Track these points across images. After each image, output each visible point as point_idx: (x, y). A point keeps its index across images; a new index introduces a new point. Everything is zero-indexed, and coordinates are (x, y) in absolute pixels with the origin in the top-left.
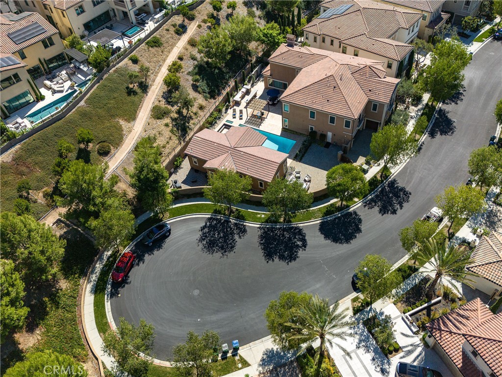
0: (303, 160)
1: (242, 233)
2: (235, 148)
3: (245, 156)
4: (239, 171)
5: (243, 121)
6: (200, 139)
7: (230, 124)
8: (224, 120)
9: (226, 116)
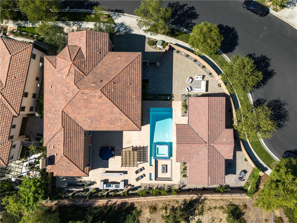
2: (207, 142)
3: (211, 129)
4: (224, 127)
5: (146, 165)
6: (209, 178)
7: (153, 175)
8: (151, 183)
9: (145, 184)
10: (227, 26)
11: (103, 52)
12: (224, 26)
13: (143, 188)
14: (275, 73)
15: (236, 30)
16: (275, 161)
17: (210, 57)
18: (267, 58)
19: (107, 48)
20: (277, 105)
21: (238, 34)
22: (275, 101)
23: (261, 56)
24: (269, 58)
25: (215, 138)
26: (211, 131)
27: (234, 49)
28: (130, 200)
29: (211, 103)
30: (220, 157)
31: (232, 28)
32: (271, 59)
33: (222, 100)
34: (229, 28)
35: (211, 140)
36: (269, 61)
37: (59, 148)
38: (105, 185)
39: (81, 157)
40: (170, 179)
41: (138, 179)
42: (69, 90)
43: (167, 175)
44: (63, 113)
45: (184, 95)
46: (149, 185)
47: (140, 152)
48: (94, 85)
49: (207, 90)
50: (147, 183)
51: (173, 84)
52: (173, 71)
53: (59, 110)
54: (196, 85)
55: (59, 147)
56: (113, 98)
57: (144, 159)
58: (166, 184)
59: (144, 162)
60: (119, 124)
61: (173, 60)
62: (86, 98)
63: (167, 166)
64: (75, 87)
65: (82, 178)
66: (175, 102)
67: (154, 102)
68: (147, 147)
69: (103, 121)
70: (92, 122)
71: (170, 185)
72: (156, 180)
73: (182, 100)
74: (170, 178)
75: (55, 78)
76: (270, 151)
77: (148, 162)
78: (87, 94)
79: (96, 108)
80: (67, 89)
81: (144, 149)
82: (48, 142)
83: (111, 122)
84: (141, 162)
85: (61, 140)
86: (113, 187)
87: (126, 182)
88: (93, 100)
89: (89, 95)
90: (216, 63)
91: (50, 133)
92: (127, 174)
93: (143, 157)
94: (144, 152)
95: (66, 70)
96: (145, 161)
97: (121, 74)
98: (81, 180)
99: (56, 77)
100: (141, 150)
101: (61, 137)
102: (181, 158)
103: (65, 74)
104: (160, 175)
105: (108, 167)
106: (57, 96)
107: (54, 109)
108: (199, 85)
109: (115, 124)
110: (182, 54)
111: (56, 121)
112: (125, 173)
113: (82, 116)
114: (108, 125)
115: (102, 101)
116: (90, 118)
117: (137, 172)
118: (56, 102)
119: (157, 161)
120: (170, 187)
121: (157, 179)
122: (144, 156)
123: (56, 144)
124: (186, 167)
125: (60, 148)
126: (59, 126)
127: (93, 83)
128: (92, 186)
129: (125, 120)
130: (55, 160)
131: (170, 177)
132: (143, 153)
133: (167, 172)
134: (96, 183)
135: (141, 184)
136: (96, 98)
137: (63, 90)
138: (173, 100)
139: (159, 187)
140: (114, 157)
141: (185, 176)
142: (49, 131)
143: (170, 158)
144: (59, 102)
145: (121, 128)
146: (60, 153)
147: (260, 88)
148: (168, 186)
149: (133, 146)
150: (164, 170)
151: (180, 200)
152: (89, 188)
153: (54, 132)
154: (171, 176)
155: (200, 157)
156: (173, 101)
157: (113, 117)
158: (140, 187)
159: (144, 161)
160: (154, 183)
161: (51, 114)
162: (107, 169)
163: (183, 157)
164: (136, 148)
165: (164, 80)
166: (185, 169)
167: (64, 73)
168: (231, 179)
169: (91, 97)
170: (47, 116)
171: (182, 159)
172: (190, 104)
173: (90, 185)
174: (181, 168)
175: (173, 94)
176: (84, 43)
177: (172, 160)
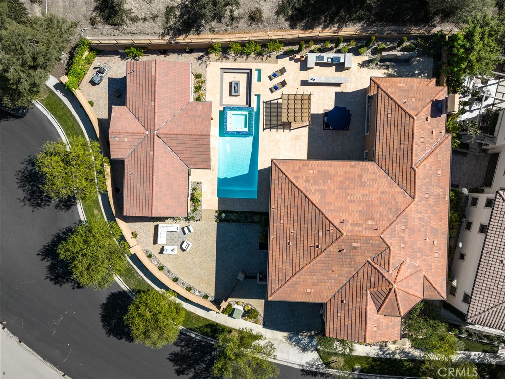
2: (156, 137)
3: (148, 159)
4: (126, 163)
5: (267, 96)
6: (153, 73)
7: (254, 78)
8: (259, 64)
9: (270, 63)
10: (120, 339)
11: (336, 303)
12: (124, 340)
13: (274, 54)
14: (39, 254)
15: (104, 331)
16: (42, 101)
17: (149, 285)
18: (51, 280)
19: (330, 310)
20: (36, 199)
21: (101, 324)
22: (39, 205)
23: (63, 285)
24: (48, 280)
25: (143, 143)
26: (148, 157)
27: (108, 298)
28: (298, 33)
29: (147, 206)
30: (134, 109)
31: (110, 334)
32: (46, 279)
33: (128, 210)
34: (116, 335)
35: (149, 141)
36: (49, 276)
37: (423, 130)
38: (342, 60)
39: (382, 114)
40: (225, 70)
41: (283, 71)
42: (400, 237)
43: (229, 78)
44: (412, 194)
45: (197, 221)
46: (263, 60)
47: (277, 120)
48: (355, 245)
49: (157, 227)
50: (266, 64)
51: (216, 240)
52: (215, 262)
53: (420, 201)
55: (422, 132)
56: (321, 220)
57: (271, 108)
58: (232, 62)
59: (271, 101)
60: (311, 172)
61: (215, 283)
62: (370, 222)
63: (230, 95)
64: (390, 241)
65: (385, 73)
66: (213, 209)
67: (251, 209)
68: (265, 129)
69: (340, 179)
70: (360, 177)
71: (224, 60)
72: (251, 70)
73: (201, 211)
74: (224, 72)
75: (427, 258)
76: (50, 118)
77: (264, 102)
78: (366, 229)
79: (351, 201)
80: (404, 238)
81: (270, 125)
82: (442, 142)
83: (324, 176)
84: (276, 101)
85: (417, 146)
86: (327, 57)
87: (304, 66)
88: (356, 217)
89: (364, 226)
90: (139, 275)
91: (439, 159)
92: (301, 81)
93: (272, 110)
94: (271, 120)
95: (404, 272)
96: (269, 104)
97: (305, 262)
98: (386, 71)
99: (424, 260)
100: (275, 123)
101: (419, 151)
102: (202, 109)
103: (406, 265)
104: (242, 78)
105: (336, 93)
106: (423, 226)
107: (429, 202)
108: (171, 237)
109: (319, 172)
110: (199, 292)
111: (427, 180)
112: (304, 83)
113: (378, 189)
114: (332, 171)
115: (341, 214)
116: (364, 184)
117: (283, 84)
118: (425, 215)
119: (247, 104)
120: (226, 57)
121: (248, 71)
122: (271, 112)
123: (428, 139)
124: (195, 92)
125: (420, 130)
126: (420, 170)
127: (355, 248)
128: (366, 58)
129: (299, 180)
130: (430, 109)
131: (224, 74)
132: (272, 118)
133: (231, 83)
134: (359, 64)
135: (277, 63)
136: (350, 221)
137: (412, 236)
138: (216, 212)
139: (245, 57)
140: (325, 111)
141: (198, 76)
142: (440, 162)
143: (224, 108)
144: (419, 215)
145: (308, 165)
146: (420, 121)
147: (64, 228)
148: (229, 58)
149: (291, 130)
150: (235, 88)
151: (208, 34)
152: (371, 56)
153: (430, 159)
154: (222, 76)
155: (169, 110)
156: (217, 209)
157: (322, 185)
158: (278, 57)
159: (271, 104)
160: (252, 64)
161: (435, 193)
162: (338, 89)
163: (199, 111)
164: (284, 127)
165: (232, 248)
166: (198, 89)
167: (408, 268)
168: (117, 70)
169: (359, 222)
170: (442, 190)
171: (200, 108)
172: (185, 205)
173: (370, 62)
174: (205, 90)
175: (216, 223)
176: (370, 320)
177: (221, 104)
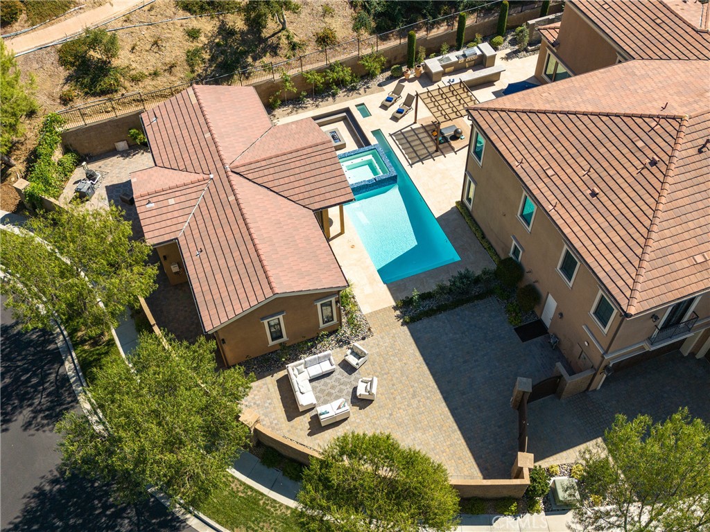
0: (418, 325)
1: (45, 417)
2: (230, 173)
4: (182, 243)
6: (194, 101)
7: (359, 116)
9: (372, 93)
13: (373, 84)
33: (214, 317)
35: (219, 185)
38: (479, 53)
45: (363, 339)
46: (360, 94)
50: (367, 96)
54: (333, 387)
57: (405, 138)
59: (400, 130)
66: (385, 306)
68: (413, 164)
72: (348, 110)
73: (363, 317)
77: (390, 135)
81: (418, 156)
84: (409, 129)
86: (454, 56)
87: (428, 82)
93: (410, 139)
94: (415, 152)
96: (399, 135)
100: (424, 151)
104: (339, 125)
119: (362, 146)
120: (301, 107)
121: (345, 114)
122: (408, 142)
128: (508, 51)
129: (536, 105)
132: (416, 148)
134: (503, 57)
135: (383, 89)
139: (330, 99)
148: (306, 108)
155: (241, 140)
158: (380, 85)
159: (402, 133)
173: (516, 52)
175: (406, 328)
